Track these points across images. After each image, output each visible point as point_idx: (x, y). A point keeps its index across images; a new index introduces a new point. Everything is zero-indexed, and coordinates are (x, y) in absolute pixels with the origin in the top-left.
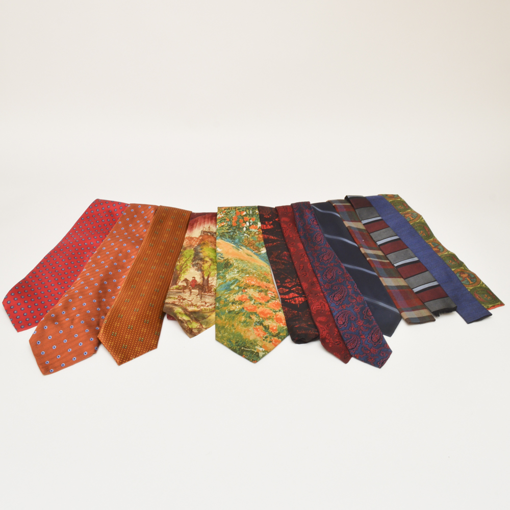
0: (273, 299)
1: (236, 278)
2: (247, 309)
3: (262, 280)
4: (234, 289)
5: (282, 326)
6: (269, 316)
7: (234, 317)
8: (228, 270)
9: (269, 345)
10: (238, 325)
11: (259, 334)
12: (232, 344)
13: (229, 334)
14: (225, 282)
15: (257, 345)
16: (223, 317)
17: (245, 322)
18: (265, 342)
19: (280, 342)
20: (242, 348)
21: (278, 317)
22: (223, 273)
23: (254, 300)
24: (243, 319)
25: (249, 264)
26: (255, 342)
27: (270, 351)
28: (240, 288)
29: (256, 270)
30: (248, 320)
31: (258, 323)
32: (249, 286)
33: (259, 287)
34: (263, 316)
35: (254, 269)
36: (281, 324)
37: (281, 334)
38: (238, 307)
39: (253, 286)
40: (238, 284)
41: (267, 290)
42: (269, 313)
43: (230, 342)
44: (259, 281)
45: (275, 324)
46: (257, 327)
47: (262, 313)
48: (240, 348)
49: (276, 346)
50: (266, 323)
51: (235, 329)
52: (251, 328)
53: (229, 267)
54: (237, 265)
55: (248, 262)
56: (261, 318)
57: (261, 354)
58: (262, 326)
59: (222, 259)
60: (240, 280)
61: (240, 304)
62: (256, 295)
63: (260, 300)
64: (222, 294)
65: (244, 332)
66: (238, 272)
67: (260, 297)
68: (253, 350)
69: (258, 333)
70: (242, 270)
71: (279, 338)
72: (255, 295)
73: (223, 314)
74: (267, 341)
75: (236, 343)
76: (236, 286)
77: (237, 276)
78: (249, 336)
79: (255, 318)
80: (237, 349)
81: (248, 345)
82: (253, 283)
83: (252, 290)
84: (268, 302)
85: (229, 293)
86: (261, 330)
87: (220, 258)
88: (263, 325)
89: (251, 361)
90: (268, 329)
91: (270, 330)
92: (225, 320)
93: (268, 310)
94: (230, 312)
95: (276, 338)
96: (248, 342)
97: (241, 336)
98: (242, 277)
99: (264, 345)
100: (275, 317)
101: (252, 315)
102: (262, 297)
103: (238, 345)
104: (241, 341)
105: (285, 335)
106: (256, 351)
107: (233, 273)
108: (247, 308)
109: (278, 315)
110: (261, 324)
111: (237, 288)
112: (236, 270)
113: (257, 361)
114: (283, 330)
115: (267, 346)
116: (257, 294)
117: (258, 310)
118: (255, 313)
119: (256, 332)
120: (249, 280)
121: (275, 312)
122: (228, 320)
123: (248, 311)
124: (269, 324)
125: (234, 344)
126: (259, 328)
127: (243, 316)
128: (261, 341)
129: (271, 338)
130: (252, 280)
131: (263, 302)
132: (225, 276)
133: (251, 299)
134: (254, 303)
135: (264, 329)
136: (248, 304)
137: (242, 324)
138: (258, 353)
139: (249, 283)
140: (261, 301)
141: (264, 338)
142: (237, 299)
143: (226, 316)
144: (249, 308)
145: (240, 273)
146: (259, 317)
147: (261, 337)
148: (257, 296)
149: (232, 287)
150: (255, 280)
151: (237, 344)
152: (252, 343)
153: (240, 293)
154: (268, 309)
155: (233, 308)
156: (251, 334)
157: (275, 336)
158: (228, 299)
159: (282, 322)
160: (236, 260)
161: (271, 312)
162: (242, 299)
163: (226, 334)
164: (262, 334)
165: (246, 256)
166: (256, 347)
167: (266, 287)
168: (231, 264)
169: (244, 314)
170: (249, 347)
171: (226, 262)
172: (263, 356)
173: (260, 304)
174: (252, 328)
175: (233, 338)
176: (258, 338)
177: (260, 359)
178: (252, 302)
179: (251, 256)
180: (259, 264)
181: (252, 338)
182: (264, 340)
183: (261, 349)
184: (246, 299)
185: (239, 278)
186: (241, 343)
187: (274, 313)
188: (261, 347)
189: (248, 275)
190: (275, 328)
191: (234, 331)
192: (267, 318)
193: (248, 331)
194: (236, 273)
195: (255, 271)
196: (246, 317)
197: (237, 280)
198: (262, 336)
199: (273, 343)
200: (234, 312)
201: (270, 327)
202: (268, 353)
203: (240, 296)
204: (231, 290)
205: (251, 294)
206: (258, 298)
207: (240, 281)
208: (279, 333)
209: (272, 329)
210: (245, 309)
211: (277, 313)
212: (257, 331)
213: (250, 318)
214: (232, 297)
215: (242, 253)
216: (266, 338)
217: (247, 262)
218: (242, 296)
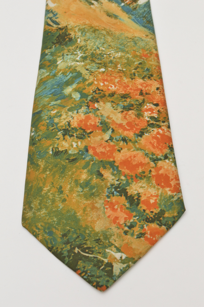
0: (152, 125)
1: (78, 69)
2: (96, 153)
3: (132, 77)
4: (70, 96)
5: (169, 193)
6: (140, 170)
7: (64, 168)
8: (63, 49)
9: (137, 244)
10: (71, 190)
11: (117, 218)
12: (55, 239)
13: (49, 214)
14: (55, 75)
15: (111, 245)
16: (42, 164)
17: (87, 184)
18: (129, 236)
19: (163, 234)
20: (76, 250)
21: (161, 172)
22: (52, 54)
23: (110, 131)
24: (84, 176)
25: (109, 39)
26: (106, 237)
27: (140, 258)
28: (84, 96)
29: (123, 51)
30: (95, 180)
31: (116, 188)
32: (104, 96)
33: (124, 97)
34: (127, 171)
35: (118, 50)
36: (167, 189)
37: (166, 215)
38: (75, 145)
39: (112, 95)
40: (81, 85)
41: (144, 101)
42: (141, 164)
43: (51, 233)
44: (125, 80)
45: (153, 191)
46: (114, 199)
47: (126, 163)
48: (71, 250)
49: (153, 243)
50: (134, 189)
51: (64, 200)
52: (100, 203)
53: (66, 44)
54: (83, 43)
55: (108, 33)
56: (123, 178)
57: (117, 268)
58: (123, 198)
59: (55, 26)
60: (87, 77)
61: (81, 137)
62: (117, 117)
63: (125, 129)
64: (44, 106)
65: (84, 210)
66: (84, 58)
67: (124, 123)
68: (100, 257)
69: (114, 215)
70: (93, 54)
71: (160, 226)
72: (114, 118)
73: (42, 157)
74: (132, 235)
75: (64, 235)
76: (76, 90)
77: (80, 66)
78: (94, 222)
79: (109, 176)
80: (66, 253)
81: (89, 244)
82: (113, 88)
83: (109, 105)
84: (141, 134)
85: (59, 105)
86: (121, 208)
87: (51, 23)
88: (126, 194)
89: (94, 286)
90: (138, 204)
91: (142, 207)
92: (45, 170)
93: (140, 157)
94: (57, 153)
95: (154, 225)
96: (89, 235)
97: (77, 221)
98: (91, 73)
99: (127, 244)
100: (153, 173)
101: (105, 168)
102: (129, 124)
103: (67, 243)
104: (75, 232)
105: (176, 214)
106: (106, 261)
107: (72, 57)
108: (94, 149)
109: (161, 168)
110: (123, 191)
111: (77, 96)
112: (80, 54)
113: (107, 287)
114: (172, 203)
115: (134, 246)
116: (120, 115)
117: (119, 157)
118: (112, 165)
119: (109, 212)
120: (104, 80)
121: (155, 160)
122: (50, 170)
123: (96, 158)
124: (141, 191)
125: (59, 240)
126: (117, 203)
127: (84, 168)
128: (119, 236)
129: (142, 227)
130: (111, 81)
131: (130, 134)
132: (55, 61)
133: (105, 126)
134: (111, 139)
135: (128, 205)
136: (98, 138)
137: (80, 189)
138: (110, 265)
139: (105, 89)
140: (126, 133)
141: (126, 228)
142: (74, 124)
143: (46, 162)
144: (98, 151)
145: (88, 61)
146: (119, 172)
147: (119, 226)
148: (119, 122)
149: (68, 90)
150: (117, 80)
151: (65, 239)
152: (98, 241)
153: (84, 109)
154: (140, 153)
155: (64, 145)
156: (99, 218)
157: (152, 221)
158: (56, 120)
159: (170, 186)
160: (83, 31)
161: (147, 160)
162: (86, 125)
163: (44, 211)
164: (122, 217)
165: (105, 18)
166: (107, 250)
167: (141, 94)
168: (71, 39)
169: (87, 164)
170: (90, 250)
171: (61, 32)
172: (123, 272)
173: (124, 140)
174: (102, 201)
175: (58, 224)
176: (114, 229)
177: (115, 281)
178: (107, 136)
179: (116, 17)
180: (130, 35)
181: (99, 227)
182: (126, 233)
183: (118, 255)
184: (95, 127)
185: (84, 72)
186: (75, 236)
187: (152, 164)
188: (119, 250)
189: (103, 70)
190: (152, 201)
191: (61, 206)
192: (136, 176)
193: (93, 208)
194: (78, 59)
195: (119, 54)
196: (91, 173)
197: (79, 74)
198: (122, 222)
199: (147, 239)
200: (65, 156)
201: (143, 198)
202: (135, 262)
203: (83, 116)
204: (64, 97)
205: (106, 115)
206: (121, 125)
207: (85, 80)
208: (162, 212)
209: (147, 203)
210: (91, 152)
211: (160, 163)
212: (114, 210)
213: (100, 175)
214: (64, 116)
215: (98, 10)
216: (131, 227)
217: (104, 32)
218: (88, 118)
